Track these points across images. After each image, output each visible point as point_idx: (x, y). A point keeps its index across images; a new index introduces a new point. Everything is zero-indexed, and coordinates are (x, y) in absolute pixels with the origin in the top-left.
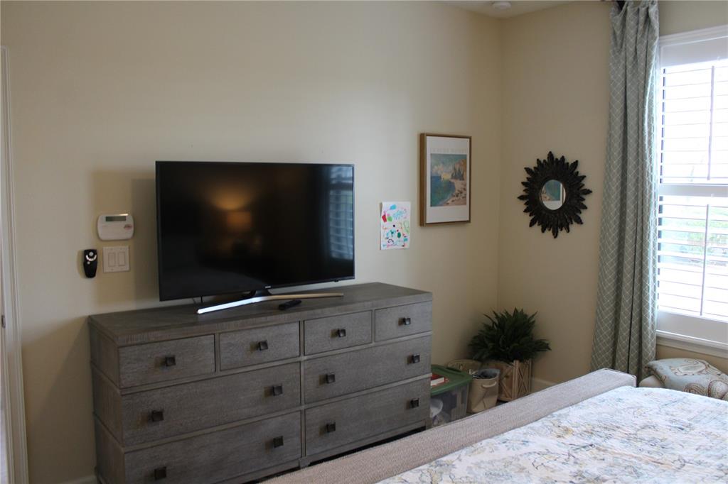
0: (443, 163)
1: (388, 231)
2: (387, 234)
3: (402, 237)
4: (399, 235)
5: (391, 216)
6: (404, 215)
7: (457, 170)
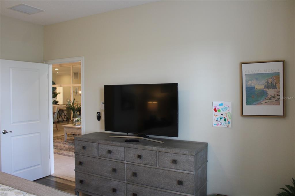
0: (257, 79)
1: (218, 117)
2: (217, 119)
3: (227, 122)
4: (225, 120)
5: (220, 109)
6: (228, 109)
7: (270, 83)
